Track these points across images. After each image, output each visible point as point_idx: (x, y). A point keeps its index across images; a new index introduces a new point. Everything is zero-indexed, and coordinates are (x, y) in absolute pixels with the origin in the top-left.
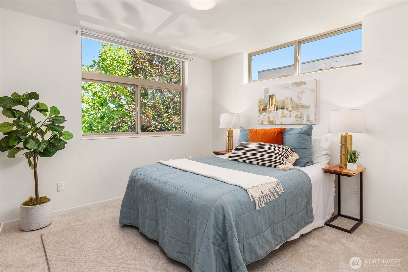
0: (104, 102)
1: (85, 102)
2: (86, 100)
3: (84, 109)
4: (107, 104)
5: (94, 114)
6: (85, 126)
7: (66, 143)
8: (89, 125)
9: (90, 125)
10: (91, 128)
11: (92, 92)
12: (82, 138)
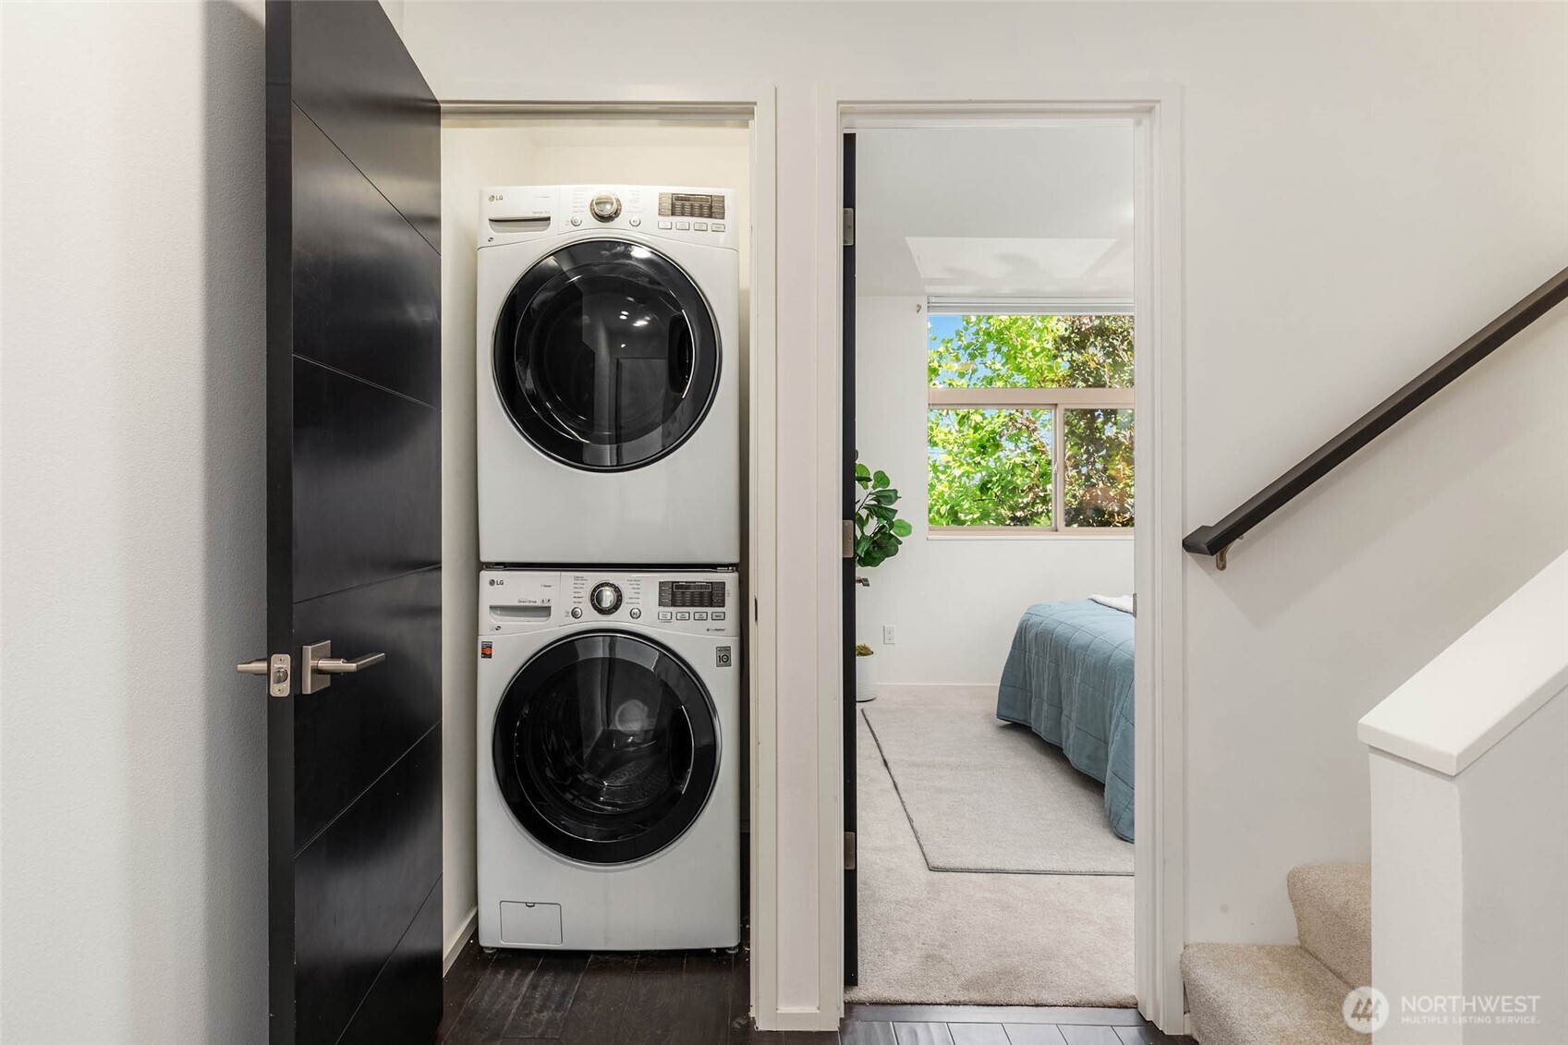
0: (988, 441)
1: (940, 444)
2: (942, 436)
3: (937, 464)
4: (997, 446)
5: (963, 475)
6: (938, 512)
7: (901, 543)
8: (948, 507)
9: (952, 508)
10: (954, 518)
11: (958, 415)
12: (930, 537)
